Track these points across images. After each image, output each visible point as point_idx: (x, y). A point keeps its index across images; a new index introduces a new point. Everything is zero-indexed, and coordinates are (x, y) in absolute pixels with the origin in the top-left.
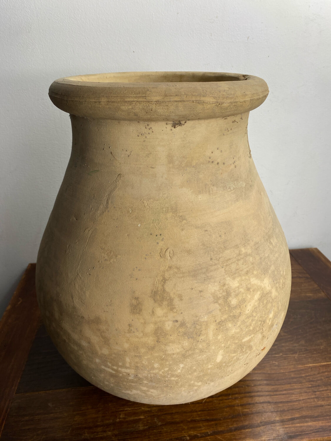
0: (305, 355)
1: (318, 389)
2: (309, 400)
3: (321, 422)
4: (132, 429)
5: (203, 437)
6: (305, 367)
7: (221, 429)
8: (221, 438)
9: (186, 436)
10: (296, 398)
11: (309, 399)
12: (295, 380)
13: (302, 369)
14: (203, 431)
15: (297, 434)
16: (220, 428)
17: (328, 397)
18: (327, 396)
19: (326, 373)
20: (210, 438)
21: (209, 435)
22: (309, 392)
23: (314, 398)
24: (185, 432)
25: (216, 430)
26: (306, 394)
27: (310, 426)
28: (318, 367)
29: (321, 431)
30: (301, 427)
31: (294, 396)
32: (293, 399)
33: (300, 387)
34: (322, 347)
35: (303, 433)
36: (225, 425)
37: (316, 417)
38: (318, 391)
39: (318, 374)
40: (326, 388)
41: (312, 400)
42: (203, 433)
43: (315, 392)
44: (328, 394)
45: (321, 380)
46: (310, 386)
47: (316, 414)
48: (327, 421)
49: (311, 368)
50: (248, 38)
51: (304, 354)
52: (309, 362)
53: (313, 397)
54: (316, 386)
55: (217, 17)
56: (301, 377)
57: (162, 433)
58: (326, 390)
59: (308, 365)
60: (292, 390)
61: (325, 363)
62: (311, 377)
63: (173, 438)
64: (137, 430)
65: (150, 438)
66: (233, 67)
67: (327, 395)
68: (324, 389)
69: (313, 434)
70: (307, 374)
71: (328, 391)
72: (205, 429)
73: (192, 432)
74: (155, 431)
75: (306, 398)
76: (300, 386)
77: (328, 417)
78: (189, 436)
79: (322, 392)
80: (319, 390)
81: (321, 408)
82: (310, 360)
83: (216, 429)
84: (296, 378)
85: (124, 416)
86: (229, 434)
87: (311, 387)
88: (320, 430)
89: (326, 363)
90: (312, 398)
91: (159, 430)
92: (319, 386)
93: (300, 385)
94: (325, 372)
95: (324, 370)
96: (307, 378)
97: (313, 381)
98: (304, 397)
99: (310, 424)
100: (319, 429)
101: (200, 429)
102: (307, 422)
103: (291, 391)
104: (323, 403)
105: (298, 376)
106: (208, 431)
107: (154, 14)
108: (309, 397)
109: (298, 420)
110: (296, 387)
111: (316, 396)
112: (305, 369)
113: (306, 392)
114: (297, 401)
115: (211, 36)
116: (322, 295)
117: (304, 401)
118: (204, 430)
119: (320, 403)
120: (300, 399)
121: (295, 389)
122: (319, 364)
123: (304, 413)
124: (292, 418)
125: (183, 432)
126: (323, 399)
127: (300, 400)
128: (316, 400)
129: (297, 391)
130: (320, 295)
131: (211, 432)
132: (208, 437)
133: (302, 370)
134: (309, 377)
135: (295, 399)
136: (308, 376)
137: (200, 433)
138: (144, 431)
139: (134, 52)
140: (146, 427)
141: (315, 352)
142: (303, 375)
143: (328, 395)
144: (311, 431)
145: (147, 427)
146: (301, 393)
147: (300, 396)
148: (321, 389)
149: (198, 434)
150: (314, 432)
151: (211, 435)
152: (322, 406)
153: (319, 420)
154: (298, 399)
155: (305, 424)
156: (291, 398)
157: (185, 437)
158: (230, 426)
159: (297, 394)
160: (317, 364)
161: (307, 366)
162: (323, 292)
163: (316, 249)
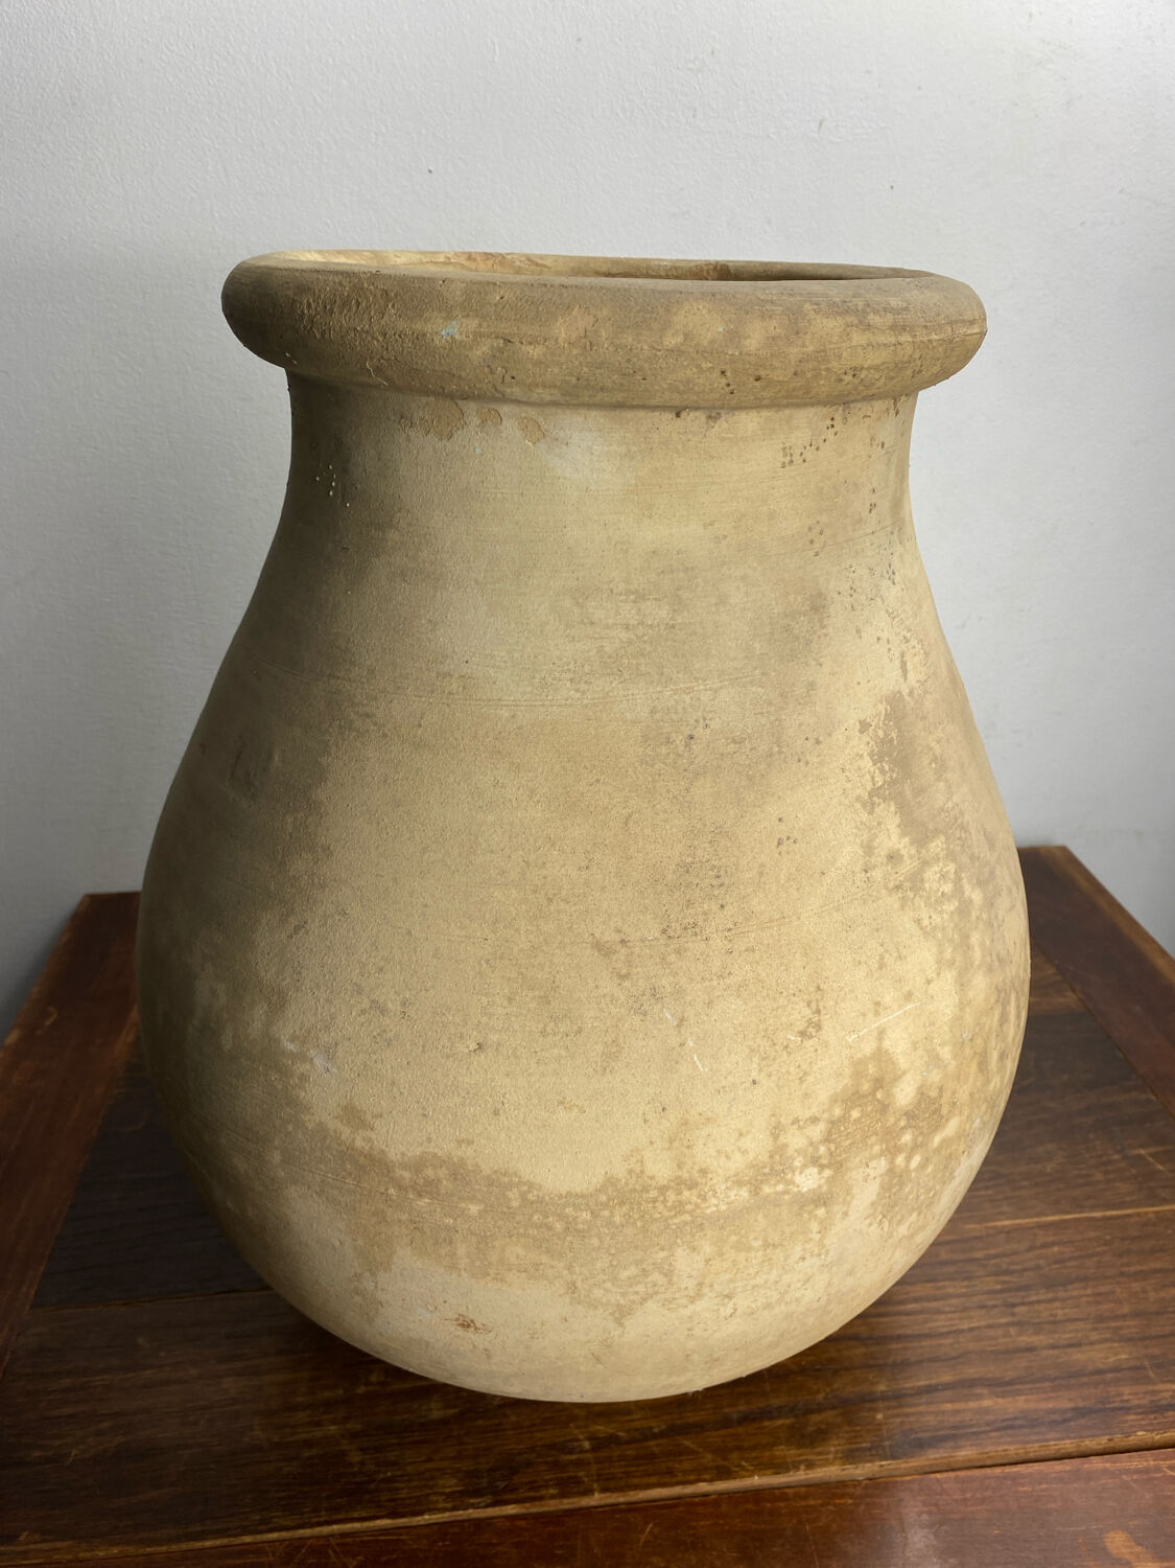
0: (990, 1192)
1: (1023, 1297)
2: (991, 1332)
3: (1023, 1398)
4: (405, 1416)
5: (638, 1441)
6: (987, 1228)
7: (697, 1418)
8: (691, 1446)
9: (581, 1437)
10: (947, 1323)
11: (990, 1327)
12: (951, 1269)
13: (978, 1234)
14: (636, 1424)
15: (941, 1433)
16: (689, 1414)
17: (1054, 1323)
18: (1052, 1319)
19: (1056, 1249)
20: (657, 1445)
21: (655, 1436)
22: (994, 1306)
23: (1008, 1325)
24: (577, 1427)
25: (678, 1422)
26: (983, 1312)
27: (987, 1411)
28: (1030, 1228)
29: (1021, 1427)
30: (958, 1412)
31: (943, 1317)
32: (939, 1327)
33: (964, 1290)
34: (1049, 1168)
35: (962, 1431)
36: (709, 1406)
37: (1011, 1383)
38: (1023, 1304)
39: (1031, 1249)
40: (1050, 1295)
41: (1000, 1332)
42: (637, 1430)
43: (1014, 1305)
44: (1054, 1312)
45: (1038, 1268)
46: (998, 1287)
47: (1010, 1375)
48: (1044, 1396)
49: (1008, 1233)
50: (821, 124)
51: (987, 1188)
52: (1001, 1213)
53: (1003, 1321)
54: (1019, 1289)
55: (713, 52)
56: (973, 1260)
57: (503, 1430)
58: (1050, 1301)
59: (999, 1224)
60: (935, 1299)
61: (1053, 1214)
62: (1006, 1260)
63: (539, 1444)
64: (422, 1420)
65: (462, 1444)
66: (769, 222)
67: (1051, 1315)
68: (1041, 1297)
69: (993, 1434)
70: (993, 1252)
71: (1057, 1304)
72: (644, 1419)
73: (601, 1428)
74: (480, 1422)
75: (983, 1323)
76: (967, 1287)
77: (1046, 1384)
78: (589, 1439)
79: (1037, 1307)
80: (1026, 1300)
81: (1027, 1354)
82: (1005, 1208)
83: (680, 1419)
84: (954, 1262)
85: (382, 1379)
86: (722, 1432)
87: (1001, 1291)
88: (1018, 1422)
89: (1056, 1218)
90: (1000, 1326)
91: (496, 1421)
92: (1026, 1288)
93: (966, 1283)
94: (1053, 1244)
95: (1050, 1239)
96: (993, 1262)
97: (1007, 1272)
98: (977, 1320)
99: (986, 1403)
100: (1015, 1419)
101: (628, 1418)
102: (979, 1397)
103: (935, 1304)
104: (1036, 1340)
105: (962, 1257)
106: (654, 1424)
107: (496, 41)
108: (991, 1321)
109: (948, 1393)
110: (951, 1290)
111: (1016, 1319)
112: (988, 1235)
113: (982, 1307)
114: (949, 1333)
115: (694, 116)
116: (1069, 999)
117: (976, 1333)
118: (642, 1421)
119: (1025, 1339)
120: (961, 1327)
121: (950, 1296)
122: (1036, 1220)
123: (971, 1372)
124: (930, 1386)
125: (571, 1425)
126: (1038, 1328)
127: (963, 1331)
128: (1013, 1331)
129: (954, 1301)
130: (1061, 1000)
131: (664, 1427)
132: (652, 1443)
133: (976, 1238)
134: (998, 1260)
135: (945, 1326)
136: (996, 1256)
137: (628, 1431)
138: (444, 1422)
139: (430, 171)
140: (452, 1411)
141: (1025, 1183)
142: (979, 1255)
143: (1056, 1315)
144: (988, 1424)
145: (457, 1410)
146: (965, 1309)
147: (961, 1319)
148: (1034, 1298)
149: (621, 1434)
150: (998, 1429)
151: (662, 1435)
152: (1031, 1349)
153: (1019, 1393)
154: (954, 1328)
155: (972, 1405)
156: (930, 1325)
157: (578, 1440)
158: (726, 1410)
159: (955, 1312)
160: (1027, 1221)
161: (996, 1228)
162: (1074, 991)
163: (1064, 850)
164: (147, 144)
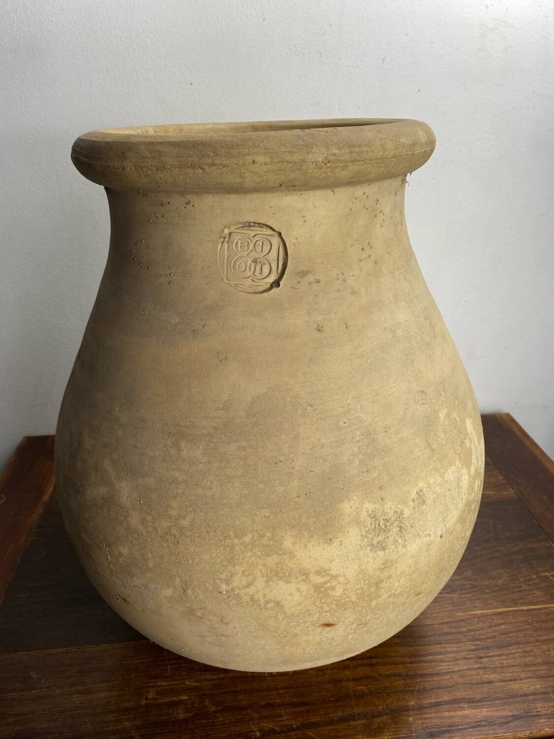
0: (469, 595)
1: (486, 653)
2: (468, 672)
3: (485, 709)
4: (165, 717)
5: (284, 732)
6: (467, 615)
7: (316, 720)
8: (313, 735)
9: (255, 730)
10: (447, 667)
11: (469, 669)
12: (449, 637)
13: (463, 618)
14: (284, 723)
15: (444, 729)
16: (312, 718)
17: (502, 667)
18: (500, 665)
19: (503, 627)
20: (295, 735)
21: (294, 730)
22: (471, 658)
23: (479, 668)
24: (253, 724)
25: (306, 721)
26: (465, 661)
27: (467, 717)
28: (491, 615)
29: (485, 726)
30: (452, 717)
31: (444, 664)
32: (442, 669)
33: (455, 649)
34: (500, 582)
35: (453, 728)
36: (322, 713)
37: (480, 701)
38: (486, 657)
39: (490, 627)
40: (500, 653)
41: (474, 672)
42: (284, 726)
43: (481, 658)
44: (502, 662)
45: (494, 637)
46: (474, 647)
47: (479, 697)
48: (497, 708)
49: (479, 618)
50: (384, 60)
51: (468, 593)
52: (475, 607)
53: (475, 666)
54: (484, 649)
55: (330, 25)
56: (460, 633)
57: (215, 725)
58: (500, 655)
59: (474, 612)
60: (441, 654)
61: (502, 608)
62: (477, 632)
63: (233, 733)
64: (173, 720)
65: (194, 733)
66: (359, 108)
67: (500, 663)
68: (496, 653)
69: (470, 730)
70: (471, 628)
71: (503, 657)
72: (288, 720)
73: (266, 725)
74: (203, 721)
75: (465, 668)
76: (457, 647)
77: (498, 702)
78: (259, 731)
79: (493, 658)
80: (487, 655)
81: (488, 685)
82: (477, 604)
83: (307, 720)
84: (450, 634)
85: (154, 696)
86: (328, 728)
87: (474, 650)
88: (483, 723)
89: (504, 610)
90: (474, 669)
91: (211, 721)
92: (487, 648)
93: (457, 645)
94: (502, 624)
95: (501, 621)
96: (470, 634)
97: (478, 640)
98: (463, 665)
99: (466, 712)
100: (481, 721)
101: (280, 719)
102: (462, 709)
103: (441, 657)
104: (493, 677)
105: (455, 631)
106: (293, 723)
107: (223, 20)
108: (469, 667)
109: (447, 706)
110: (449, 649)
111: (482, 666)
112: (469, 619)
113: (466, 658)
114: (449, 672)
115: (321, 56)
116: (510, 493)
117: (461, 673)
118: (287, 721)
119: (486, 677)
120: (454, 670)
121: (449, 652)
122: (493, 611)
123: (459, 694)
124: (436, 702)
125: (251, 723)
126: (494, 670)
127: (454, 672)
128: (481, 672)
129: (450, 655)
130: (506, 493)
131: (298, 725)
132: (293, 733)
133: (462, 620)
134: (473, 633)
135: (445, 669)
136: (472, 631)
137: (280, 726)
138: (185, 721)
139: (191, 84)
140: (189, 715)
141: (488, 591)
142: (464, 629)
143: (503, 663)
144: (467, 724)
145: (192, 714)
146: (457, 660)
147: (454, 665)
148: (491, 654)
149: (276, 728)
150: (472, 727)
151: (298, 729)
152: (490, 682)
153: (483, 706)
154: (450, 671)
155: (460, 713)
156: (438, 668)
157: (254, 731)
158: (331, 715)
159: (450, 661)
160: (488, 611)
161: (472, 615)
162: (512, 488)
163: (508, 415)
164: (51, 71)
